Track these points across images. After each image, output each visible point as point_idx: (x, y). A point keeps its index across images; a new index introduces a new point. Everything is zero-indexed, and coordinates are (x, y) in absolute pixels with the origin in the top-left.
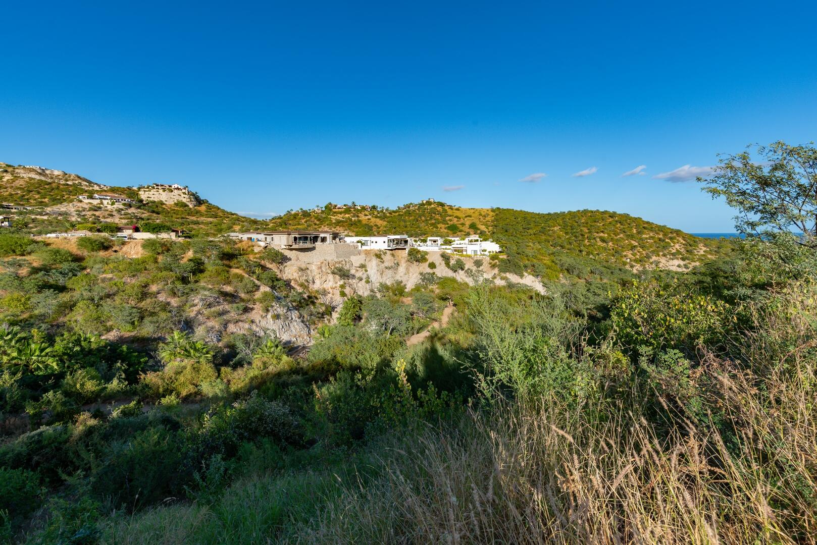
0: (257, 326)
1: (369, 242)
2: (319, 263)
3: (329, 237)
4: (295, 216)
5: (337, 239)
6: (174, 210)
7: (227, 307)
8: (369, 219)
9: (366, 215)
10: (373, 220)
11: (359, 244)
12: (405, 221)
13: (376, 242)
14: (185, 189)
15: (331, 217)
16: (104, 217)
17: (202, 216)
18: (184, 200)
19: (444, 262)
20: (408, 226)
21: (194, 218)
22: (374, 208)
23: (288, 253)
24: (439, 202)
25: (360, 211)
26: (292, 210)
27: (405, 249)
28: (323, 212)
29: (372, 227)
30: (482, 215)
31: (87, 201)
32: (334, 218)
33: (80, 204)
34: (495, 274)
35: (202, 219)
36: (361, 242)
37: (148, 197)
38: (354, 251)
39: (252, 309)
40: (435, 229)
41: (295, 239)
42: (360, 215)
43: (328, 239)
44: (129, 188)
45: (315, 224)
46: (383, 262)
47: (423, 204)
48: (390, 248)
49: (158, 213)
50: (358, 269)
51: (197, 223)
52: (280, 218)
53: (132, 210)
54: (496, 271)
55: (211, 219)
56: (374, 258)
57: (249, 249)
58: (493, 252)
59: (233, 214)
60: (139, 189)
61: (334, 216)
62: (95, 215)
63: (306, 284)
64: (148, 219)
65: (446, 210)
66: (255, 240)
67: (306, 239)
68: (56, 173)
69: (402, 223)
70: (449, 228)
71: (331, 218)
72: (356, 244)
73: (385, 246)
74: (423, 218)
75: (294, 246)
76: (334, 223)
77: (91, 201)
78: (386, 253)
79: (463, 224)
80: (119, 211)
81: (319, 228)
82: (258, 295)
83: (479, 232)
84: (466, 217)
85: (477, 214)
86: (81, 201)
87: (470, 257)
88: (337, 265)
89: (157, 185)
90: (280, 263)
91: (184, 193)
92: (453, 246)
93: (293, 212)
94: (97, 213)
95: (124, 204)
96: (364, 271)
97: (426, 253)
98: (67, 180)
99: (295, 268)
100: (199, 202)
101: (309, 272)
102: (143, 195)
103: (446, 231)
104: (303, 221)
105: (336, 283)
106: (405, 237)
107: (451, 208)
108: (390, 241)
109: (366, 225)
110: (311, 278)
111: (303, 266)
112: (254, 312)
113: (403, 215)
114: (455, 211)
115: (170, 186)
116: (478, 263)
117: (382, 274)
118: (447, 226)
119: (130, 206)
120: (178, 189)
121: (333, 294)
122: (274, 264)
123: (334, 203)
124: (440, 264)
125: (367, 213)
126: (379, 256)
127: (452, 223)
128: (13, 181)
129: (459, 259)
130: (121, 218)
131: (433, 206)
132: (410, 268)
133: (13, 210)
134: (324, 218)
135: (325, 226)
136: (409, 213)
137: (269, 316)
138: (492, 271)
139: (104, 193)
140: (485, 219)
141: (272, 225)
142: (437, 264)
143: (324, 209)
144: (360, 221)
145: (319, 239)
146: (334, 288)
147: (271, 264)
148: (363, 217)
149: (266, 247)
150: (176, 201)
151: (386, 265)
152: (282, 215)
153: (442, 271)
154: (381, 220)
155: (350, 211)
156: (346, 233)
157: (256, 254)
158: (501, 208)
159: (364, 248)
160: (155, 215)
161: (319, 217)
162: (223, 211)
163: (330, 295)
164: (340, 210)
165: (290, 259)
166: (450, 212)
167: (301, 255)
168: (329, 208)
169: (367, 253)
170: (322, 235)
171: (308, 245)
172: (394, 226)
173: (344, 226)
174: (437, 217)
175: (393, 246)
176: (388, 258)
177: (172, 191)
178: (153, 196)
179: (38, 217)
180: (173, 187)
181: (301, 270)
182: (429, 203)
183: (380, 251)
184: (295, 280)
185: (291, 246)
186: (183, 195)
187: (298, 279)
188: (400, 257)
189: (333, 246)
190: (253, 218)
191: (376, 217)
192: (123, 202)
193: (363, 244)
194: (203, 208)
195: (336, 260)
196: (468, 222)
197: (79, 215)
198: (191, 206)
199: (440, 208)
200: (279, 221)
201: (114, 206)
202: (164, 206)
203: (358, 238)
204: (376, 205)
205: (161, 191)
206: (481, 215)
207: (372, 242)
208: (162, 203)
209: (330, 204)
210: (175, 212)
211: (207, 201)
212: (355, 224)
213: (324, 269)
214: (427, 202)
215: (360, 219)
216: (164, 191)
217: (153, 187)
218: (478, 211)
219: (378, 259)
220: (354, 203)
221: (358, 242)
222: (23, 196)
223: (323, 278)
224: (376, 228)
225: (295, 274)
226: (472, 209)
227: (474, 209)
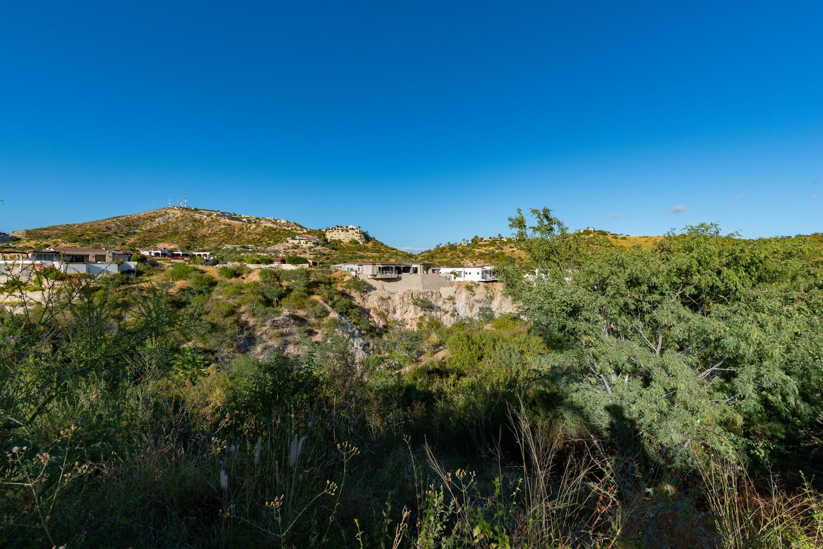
1: (463, 273)
2: (402, 293)
3: (421, 268)
4: (443, 250)
5: (430, 271)
7: (295, 329)
8: (513, 251)
9: (511, 247)
11: (452, 276)
13: (470, 274)
14: (357, 229)
15: (476, 250)
16: (300, 254)
17: (368, 251)
18: (356, 238)
21: (362, 253)
23: (374, 283)
24: (600, 231)
25: (505, 244)
26: (441, 244)
28: (468, 245)
31: (291, 241)
33: (287, 244)
35: (369, 254)
36: (454, 273)
37: (332, 237)
38: (447, 282)
39: (317, 333)
41: (380, 269)
42: (504, 247)
44: (320, 230)
45: (459, 257)
46: (474, 295)
47: (580, 234)
48: (484, 280)
49: (336, 250)
50: (446, 301)
51: (362, 257)
52: (429, 251)
53: (319, 248)
56: (464, 290)
57: (340, 279)
59: (393, 249)
60: (326, 230)
61: (479, 249)
62: (294, 252)
63: (386, 313)
64: (329, 255)
65: (609, 240)
66: (350, 270)
67: (391, 269)
68: (283, 221)
72: (449, 275)
73: (479, 278)
75: (379, 276)
76: (477, 256)
77: (293, 241)
78: (479, 285)
80: (310, 248)
81: (462, 261)
82: (325, 321)
86: (288, 242)
88: (421, 296)
89: (338, 227)
90: (364, 292)
91: (357, 233)
93: (441, 246)
94: (296, 251)
95: (314, 243)
96: (451, 304)
98: (288, 227)
99: (377, 297)
100: (367, 238)
101: (390, 301)
102: (329, 236)
104: (449, 254)
105: (417, 314)
107: (615, 236)
108: (485, 272)
109: (509, 257)
110: (391, 308)
111: (386, 296)
114: (621, 241)
115: (347, 227)
117: (471, 308)
119: (317, 244)
120: (352, 229)
121: (411, 325)
122: (358, 292)
123: (480, 236)
125: (513, 245)
126: (469, 288)
128: (256, 228)
130: (310, 254)
132: (504, 302)
133: (250, 250)
134: (469, 251)
139: (303, 235)
143: (470, 242)
144: (502, 254)
146: (413, 320)
147: (355, 292)
148: (507, 250)
149: (355, 277)
150: (350, 240)
151: (477, 299)
155: (495, 243)
157: (344, 282)
159: (458, 279)
160: (334, 251)
161: (464, 250)
162: (386, 247)
163: (408, 326)
164: (485, 243)
165: (375, 289)
167: (387, 285)
168: (476, 241)
169: (459, 284)
171: (394, 275)
173: (484, 259)
175: (489, 278)
176: (480, 292)
177: (348, 231)
178: (334, 236)
179: (262, 254)
180: (349, 228)
181: (382, 299)
182: (587, 232)
183: (472, 282)
184: (375, 309)
185: (376, 276)
186: (356, 234)
187: (378, 308)
188: (496, 290)
189: (422, 277)
190: (409, 253)
191: (522, 249)
192: (313, 241)
193: (456, 276)
194: (370, 244)
195: (422, 290)
197: (285, 252)
198: (361, 243)
199: (601, 238)
200: (428, 254)
201: (308, 245)
202: (342, 244)
203: (451, 270)
205: (340, 231)
207: (466, 273)
208: (340, 241)
209: (476, 237)
210: (349, 248)
211: (374, 239)
212: (497, 256)
213: (405, 299)
214: (585, 231)
215: (504, 251)
216: (343, 231)
217: (335, 229)
218: (653, 239)
219: (468, 292)
220: (500, 235)
221: (451, 273)
222: (260, 239)
223: (405, 309)
224: (519, 260)
225: (375, 303)
226: (644, 237)
227: (647, 237)
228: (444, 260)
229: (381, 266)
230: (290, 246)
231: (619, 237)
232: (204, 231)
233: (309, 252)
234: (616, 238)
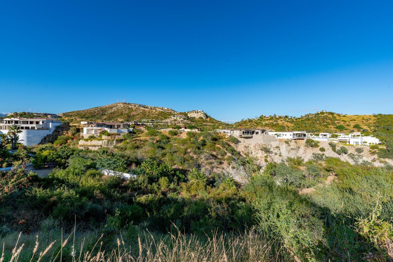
0: (225, 171)
1: (282, 135)
2: (254, 144)
3: (260, 132)
4: (245, 122)
6: (199, 120)
7: (214, 161)
8: (283, 123)
10: (286, 123)
11: (276, 136)
12: (305, 124)
13: (286, 135)
14: (202, 112)
16: (177, 124)
17: (208, 122)
18: (202, 116)
19: (331, 148)
20: (308, 126)
21: (205, 123)
22: (286, 117)
23: (240, 139)
24: (330, 112)
25: (278, 119)
26: (244, 119)
27: (304, 139)
28: (258, 120)
29: (285, 127)
30: (365, 119)
31: (173, 118)
32: (264, 123)
33: (171, 119)
34: (374, 158)
35: (208, 124)
36: (277, 135)
38: (273, 139)
39: (223, 163)
40: (326, 128)
41: (243, 132)
42: (278, 121)
43: (259, 133)
44: (185, 113)
46: (289, 146)
47: (318, 114)
48: (294, 138)
49: (193, 122)
50: (275, 148)
51: (206, 125)
52: (239, 123)
53: (185, 121)
54: (376, 156)
55: (211, 124)
56: (284, 143)
57: (224, 137)
58: (373, 144)
60: (188, 112)
61: (264, 121)
62: (175, 123)
63: (248, 154)
64: (190, 124)
65: (335, 117)
66: (226, 133)
67: (248, 132)
68: (166, 108)
69: (304, 125)
70: (337, 128)
71: (262, 123)
72: (274, 136)
73: (291, 137)
74: (318, 122)
75: (243, 136)
76: (264, 125)
77: (174, 118)
78: (291, 141)
79: (348, 125)
80: (182, 121)
81: (256, 127)
82: (226, 157)
83: (362, 130)
84: (351, 121)
85: (360, 118)
86: (171, 118)
87: (352, 146)
88: (264, 146)
89: (194, 111)
90: (236, 143)
91: (202, 114)
92: (339, 138)
93: (244, 120)
94: (175, 122)
95: (183, 119)
96: (278, 150)
97: (319, 142)
98: (168, 111)
99: (243, 146)
100: (207, 117)
101: (249, 148)
102: (189, 115)
103: (335, 129)
104: (249, 124)
105: (263, 155)
106: (305, 132)
107: (339, 115)
108: (294, 134)
109: (281, 126)
110: (250, 151)
111: (247, 145)
112: (224, 164)
113: (304, 120)
114: (341, 117)
115: (198, 111)
116: (359, 150)
117: (289, 152)
118: (335, 126)
119: (185, 119)
120: (200, 112)
121: (261, 160)
122: (234, 144)
123: (264, 115)
124: (328, 149)
125: (282, 120)
126: (287, 142)
127: (339, 124)
128: (155, 112)
129: (343, 147)
131: (325, 115)
132: (307, 150)
133: (155, 122)
134: (259, 122)
135: (259, 127)
136: (309, 119)
137: (230, 167)
138: (372, 156)
139: (178, 115)
140: (367, 122)
141: (235, 126)
142: (326, 149)
143: (259, 118)
144: (278, 124)
145: (255, 133)
146: (262, 157)
147: (232, 143)
148: (280, 122)
149: (230, 136)
150: (199, 117)
151: (292, 148)
152: (239, 121)
153: (329, 153)
154: (291, 123)
155: (273, 119)
156: (270, 130)
157: (226, 139)
158: (383, 114)
159: (279, 138)
160: (192, 122)
161: (257, 122)
163: (260, 161)
164: (267, 118)
165: (240, 142)
166: (338, 118)
167: (246, 140)
168: (262, 118)
169: (280, 140)
170: (257, 131)
171: (249, 135)
172: (298, 126)
173: (269, 127)
174: (328, 121)
175: (296, 137)
176: (293, 144)
177: (198, 113)
178: (192, 115)
179: (161, 124)
181: (246, 147)
182: (322, 113)
183: (288, 140)
184: (243, 152)
185: (241, 136)
187: (244, 151)
188: (300, 144)
189: (262, 136)
191: (288, 122)
192: (183, 118)
193: (278, 136)
194: (208, 119)
195: (263, 143)
196: (352, 124)
197: (171, 123)
198: (204, 119)
199: (330, 116)
201: (180, 119)
202: (195, 119)
203: (276, 133)
204: (288, 115)
205: (195, 113)
206: (363, 119)
207: (284, 135)
208: (195, 118)
209: (262, 115)
211: (210, 116)
212: (275, 125)
213: (257, 147)
214: (321, 112)
215: (278, 123)
216: (196, 113)
217: (192, 112)
218: (362, 117)
219: (287, 144)
220: (275, 115)
221: (275, 135)
222: (157, 117)
223: (257, 152)
224: (287, 127)
225: (243, 149)
226: (356, 115)
227: (358, 115)
228: (247, 127)
229: (244, 131)
230: (173, 120)
231: (341, 115)
232: (133, 113)
233: (181, 123)
234: (340, 116)
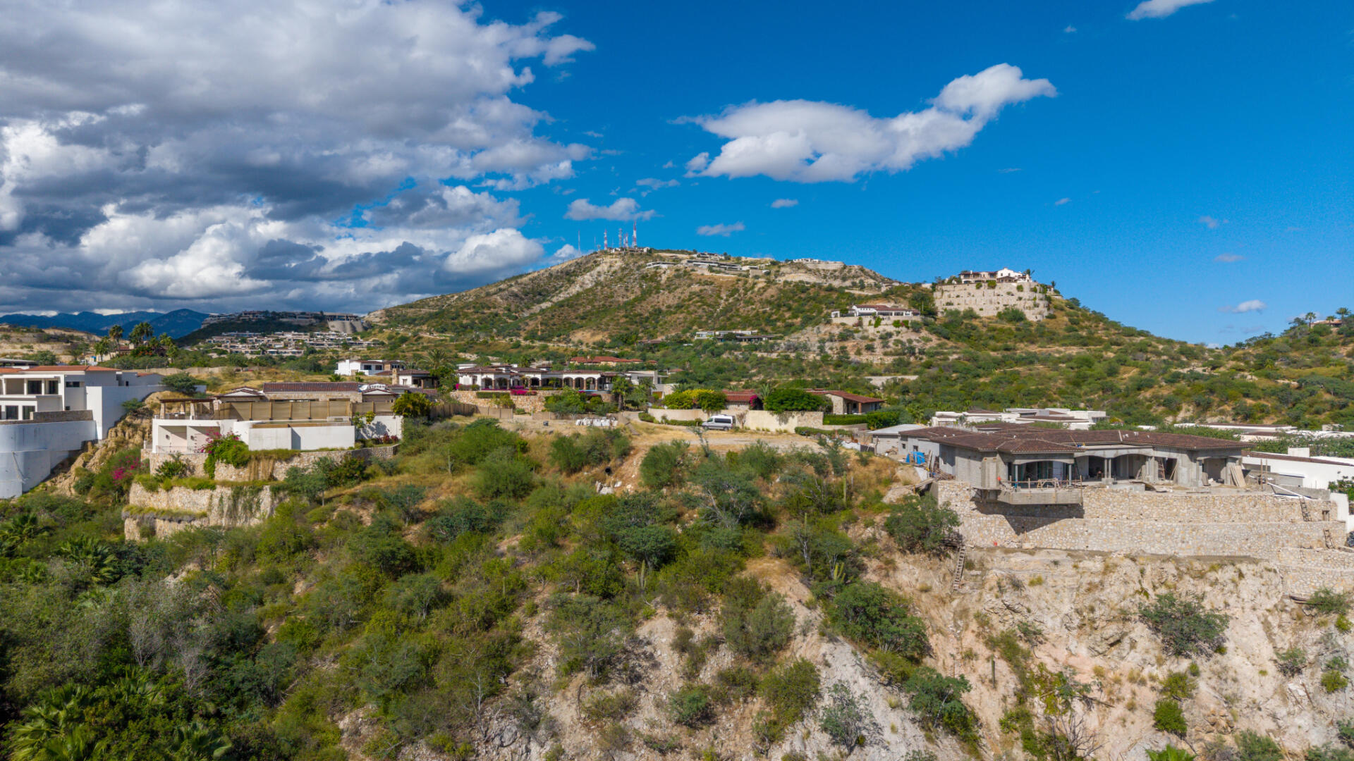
6: (994, 330)
14: (1025, 277)
16: (858, 352)
17: (1052, 340)
18: (1020, 305)
21: (1033, 349)
31: (837, 320)
33: (827, 328)
35: (1056, 350)
37: (949, 304)
44: (917, 286)
49: (958, 339)
51: (1030, 360)
52: (1265, 340)
53: (909, 334)
55: (1072, 350)
60: (934, 286)
62: (844, 348)
77: (845, 319)
80: (886, 336)
86: (830, 321)
89: (967, 275)
91: (1022, 288)
93: (1313, 322)
94: (848, 345)
95: (896, 323)
98: (844, 279)
102: (940, 301)
120: (1009, 279)
139: (871, 303)
150: (1001, 309)
160: (951, 343)
177: (995, 286)
178: (955, 301)
180: (999, 276)
186: (1018, 294)
192: (896, 318)
194: (1061, 321)
197: (820, 348)
198: (1032, 318)
201: (880, 328)
202: (975, 323)
205: (972, 288)
208: (970, 314)
210: (994, 333)
211: (1075, 303)
216: (979, 287)
217: (960, 281)
222: (770, 315)
230: (836, 331)
232: (658, 300)
233: (879, 350)
